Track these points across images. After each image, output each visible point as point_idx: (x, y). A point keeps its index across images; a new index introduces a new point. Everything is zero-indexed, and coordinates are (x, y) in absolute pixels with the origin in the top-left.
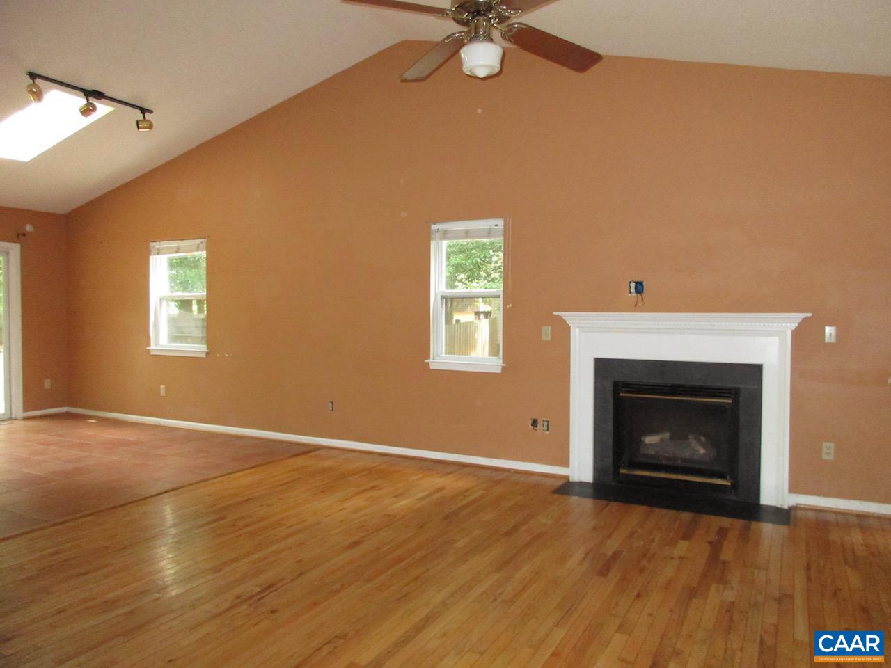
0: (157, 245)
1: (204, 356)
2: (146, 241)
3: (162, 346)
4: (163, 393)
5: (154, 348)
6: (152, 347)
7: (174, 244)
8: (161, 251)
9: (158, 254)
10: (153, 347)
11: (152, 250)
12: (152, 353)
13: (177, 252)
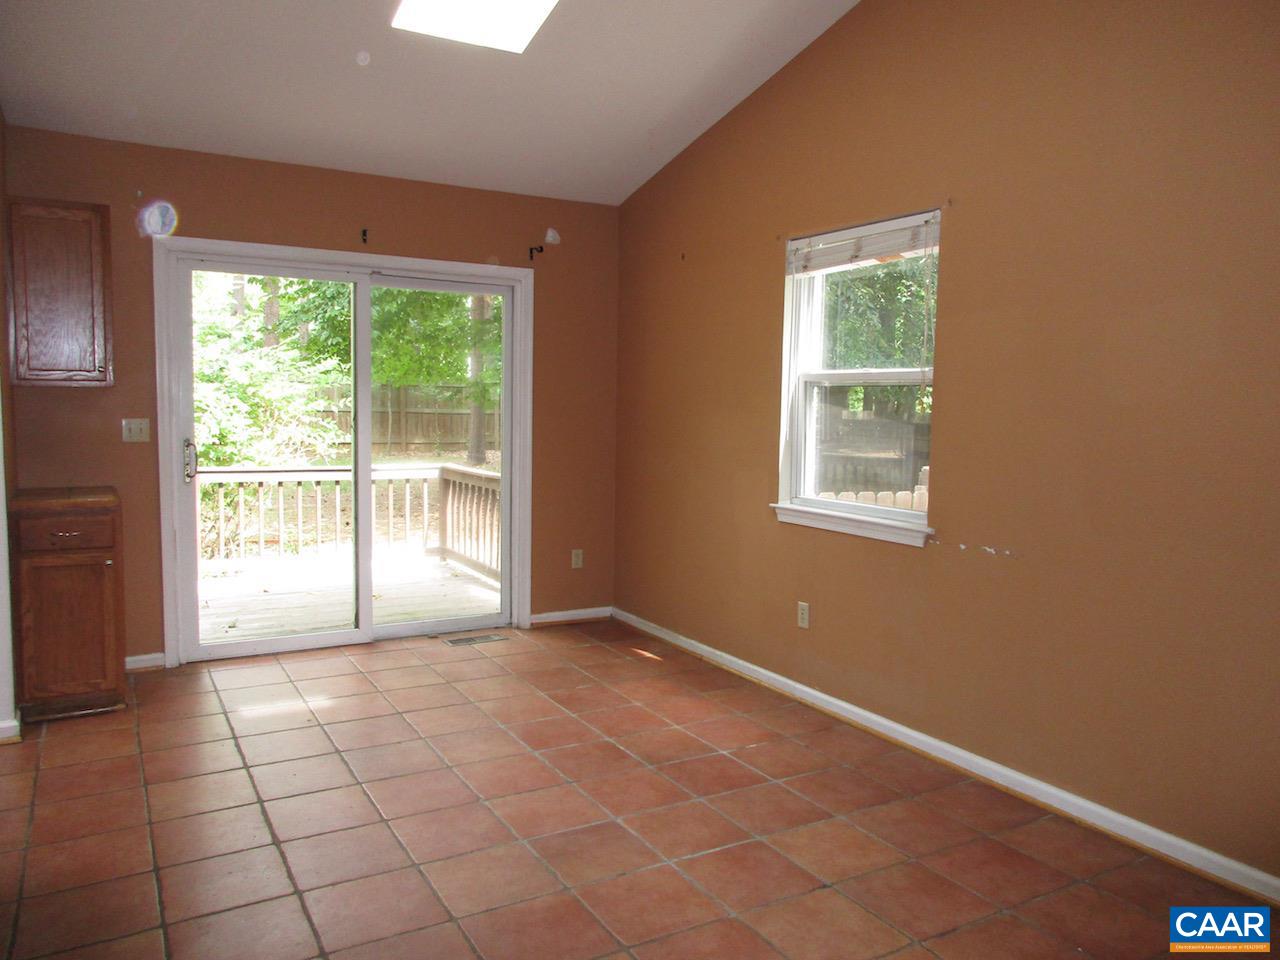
0: (803, 246)
1: (919, 543)
2: (778, 238)
3: (806, 502)
4: (803, 622)
5: (788, 505)
6: (781, 504)
7: (845, 238)
8: (813, 262)
9: (805, 268)
10: (783, 502)
11: (792, 258)
12: (781, 518)
13: (855, 258)
